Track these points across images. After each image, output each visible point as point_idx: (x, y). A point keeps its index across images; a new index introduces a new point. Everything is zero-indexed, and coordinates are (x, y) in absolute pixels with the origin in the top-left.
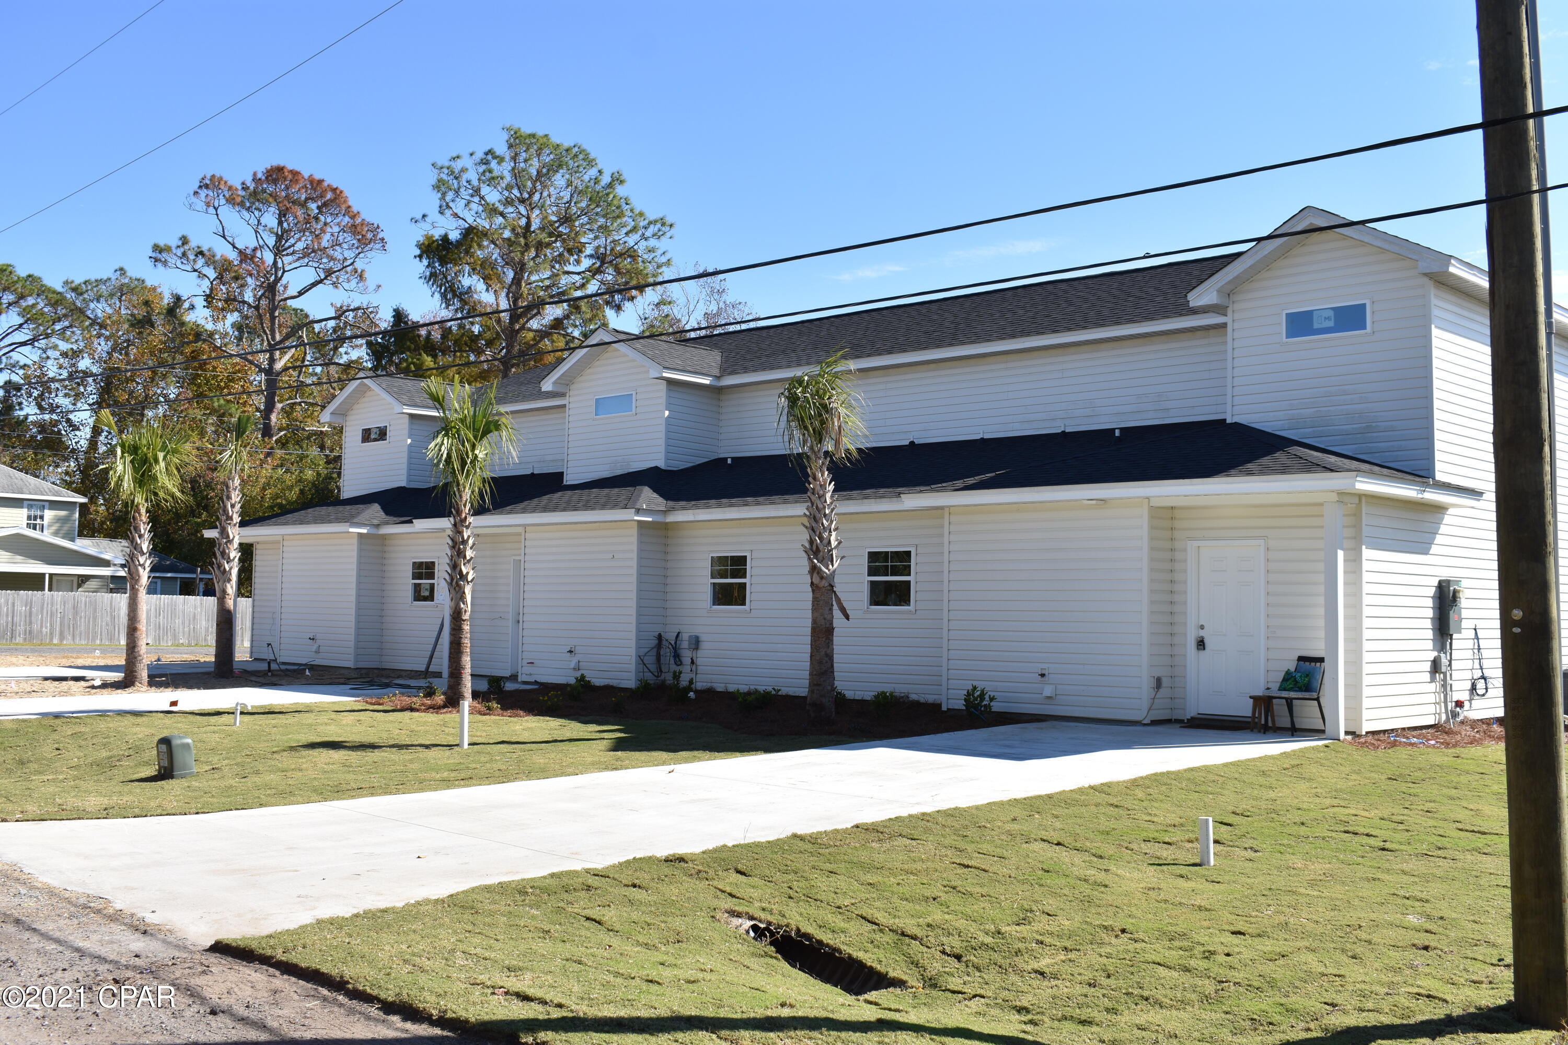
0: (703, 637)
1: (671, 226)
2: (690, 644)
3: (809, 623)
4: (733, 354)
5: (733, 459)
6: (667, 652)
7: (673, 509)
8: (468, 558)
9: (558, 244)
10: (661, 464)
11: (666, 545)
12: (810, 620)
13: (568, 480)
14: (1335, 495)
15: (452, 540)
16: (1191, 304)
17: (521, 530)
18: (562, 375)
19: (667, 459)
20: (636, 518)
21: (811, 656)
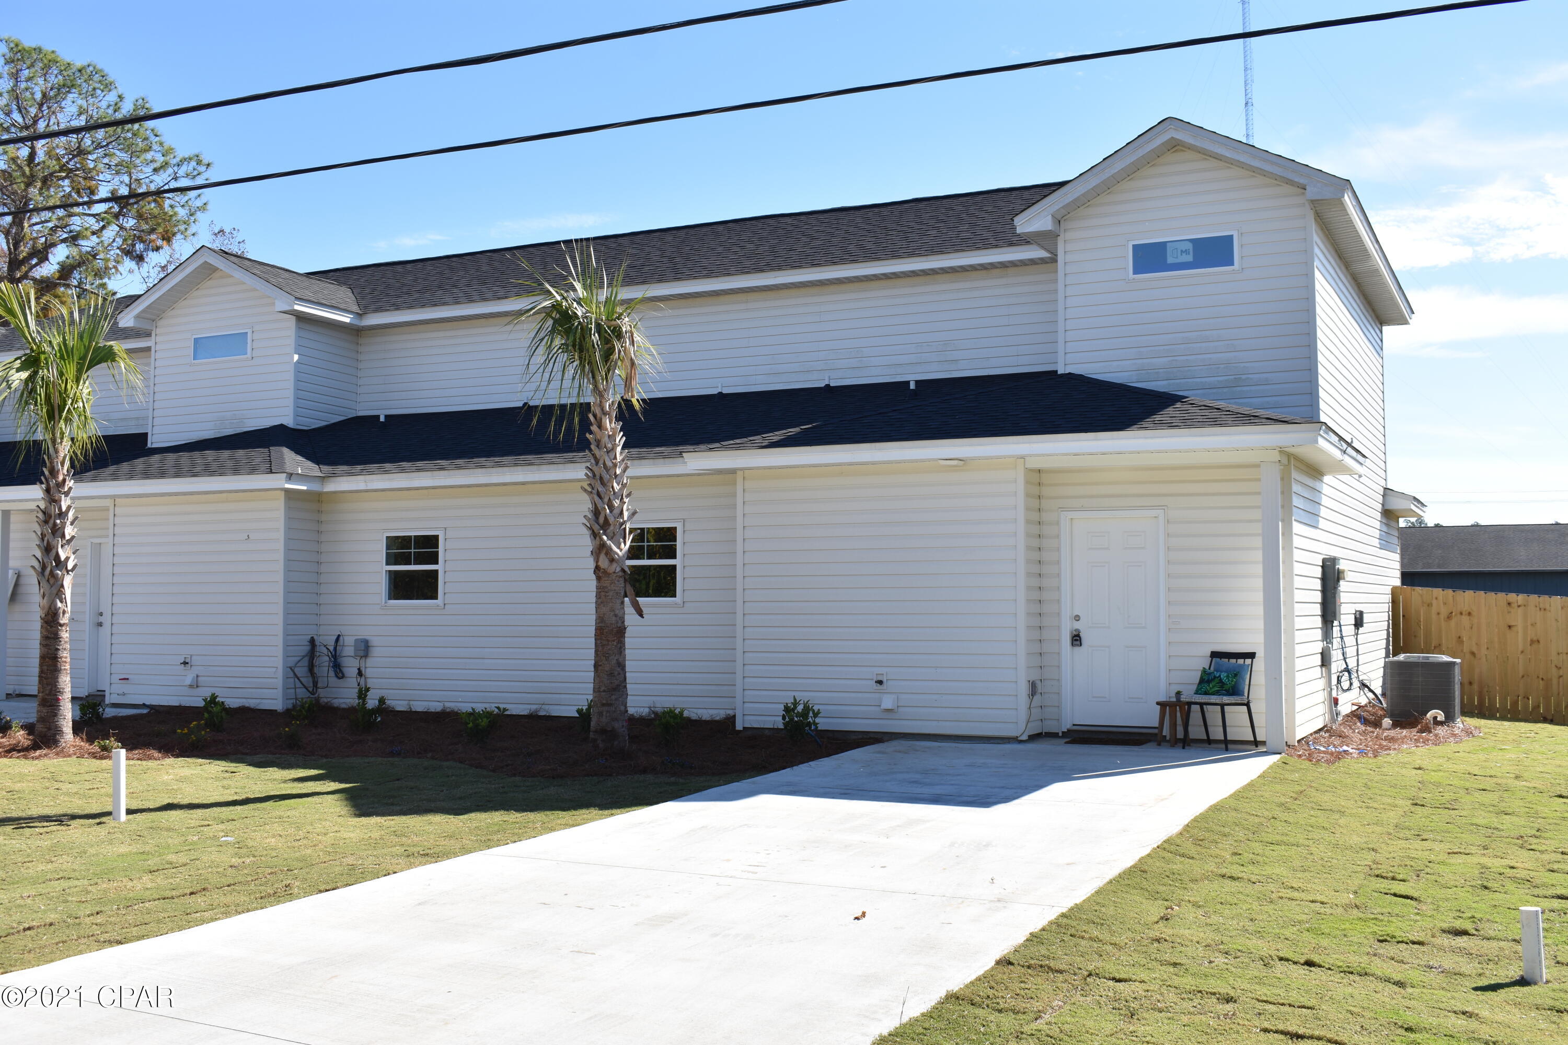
0: (374, 641)
1: (208, 165)
2: (356, 650)
3: (592, 620)
4: (368, 291)
5: (387, 417)
6: (324, 661)
7: (334, 475)
8: (68, 537)
9: (67, 182)
10: (289, 421)
11: (319, 522)
12: (594, 617)
13: (153, 442)
14: (1276, 453)
15: (44, 513)
16: (1019, 231)
17: (108, 503)
19: (296, 415)
20: (287, 486)
21: (596, 666)
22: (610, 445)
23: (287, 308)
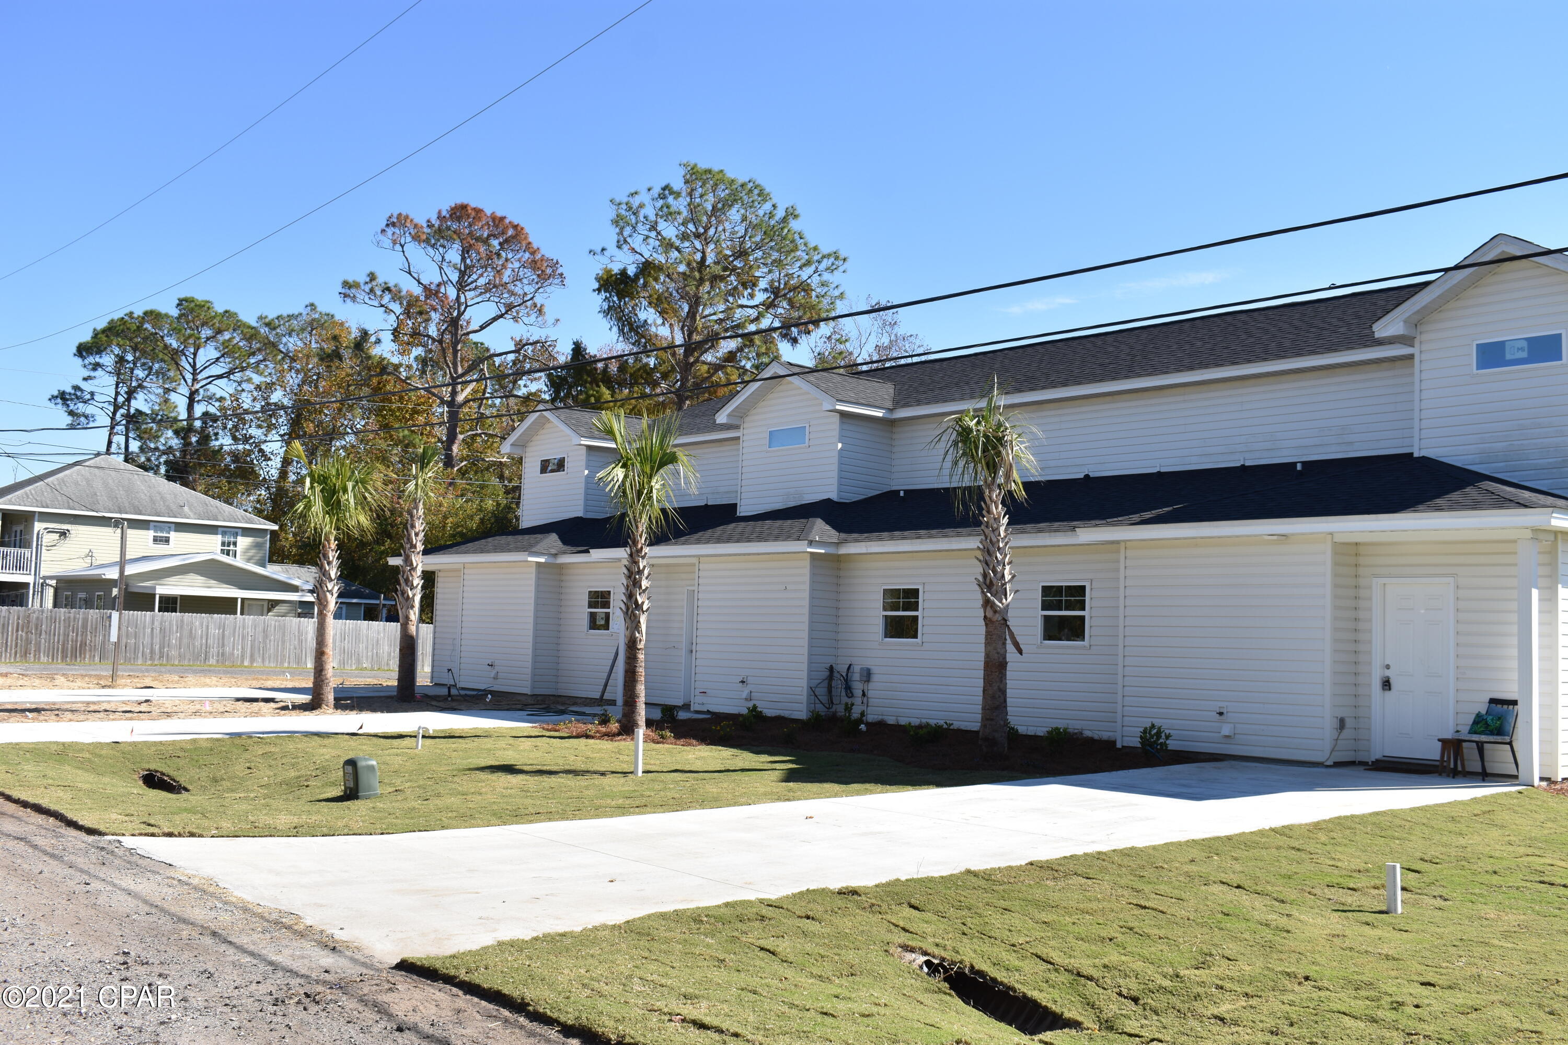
0: (875, 670)
1: (845, 260)
2: (861, 675)
3: (982, 657)
4: (906, 387)
5: (905, 491)
6: (838, 684)
7: (845, 541)
8: (644, 588)
9: (733, 278)
10: (834, 496)
11: (838, 577)
12: (983, 654)
13: (742, 511)
14: (1529, 531)
15: (629, 570)
16: (1377, 335)
17: (695, 560)
18: (737, 407)
19: (840, 491)
20: (809, 550)
21: (984, 691)
22: (995, 526)
23: (831, 408)
